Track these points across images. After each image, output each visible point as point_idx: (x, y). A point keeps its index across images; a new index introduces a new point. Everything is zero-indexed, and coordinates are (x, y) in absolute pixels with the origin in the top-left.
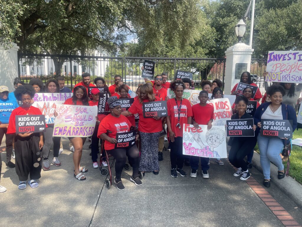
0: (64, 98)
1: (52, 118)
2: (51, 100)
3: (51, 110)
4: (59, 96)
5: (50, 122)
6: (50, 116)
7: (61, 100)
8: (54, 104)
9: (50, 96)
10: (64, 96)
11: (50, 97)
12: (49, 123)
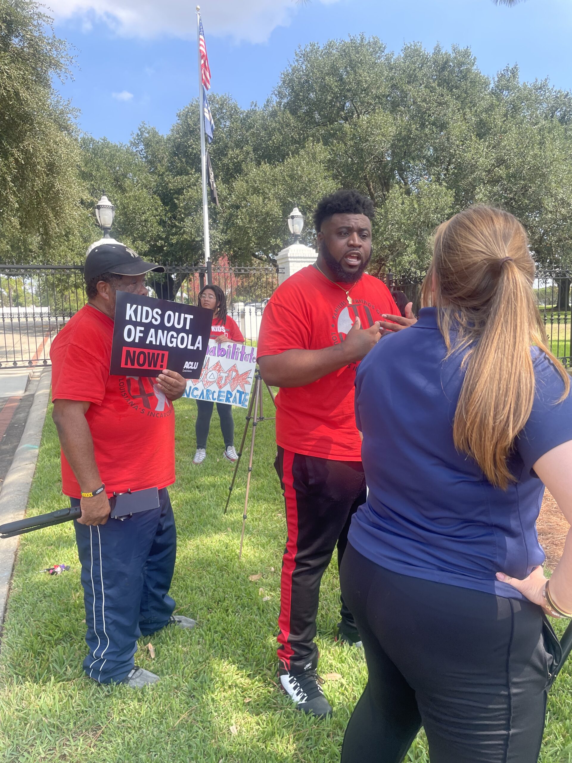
0: (240, 355)
1: (208, 391)
2: (214, 355)
3: (210, 373)
4: (231, 349)
5: (203, 398)
6: (204, 385)
7: (232, 358)
8: (218, 363)
9: (215, 346)
10: (241, 350)
11: (215, 348)
12: (201, 399)
